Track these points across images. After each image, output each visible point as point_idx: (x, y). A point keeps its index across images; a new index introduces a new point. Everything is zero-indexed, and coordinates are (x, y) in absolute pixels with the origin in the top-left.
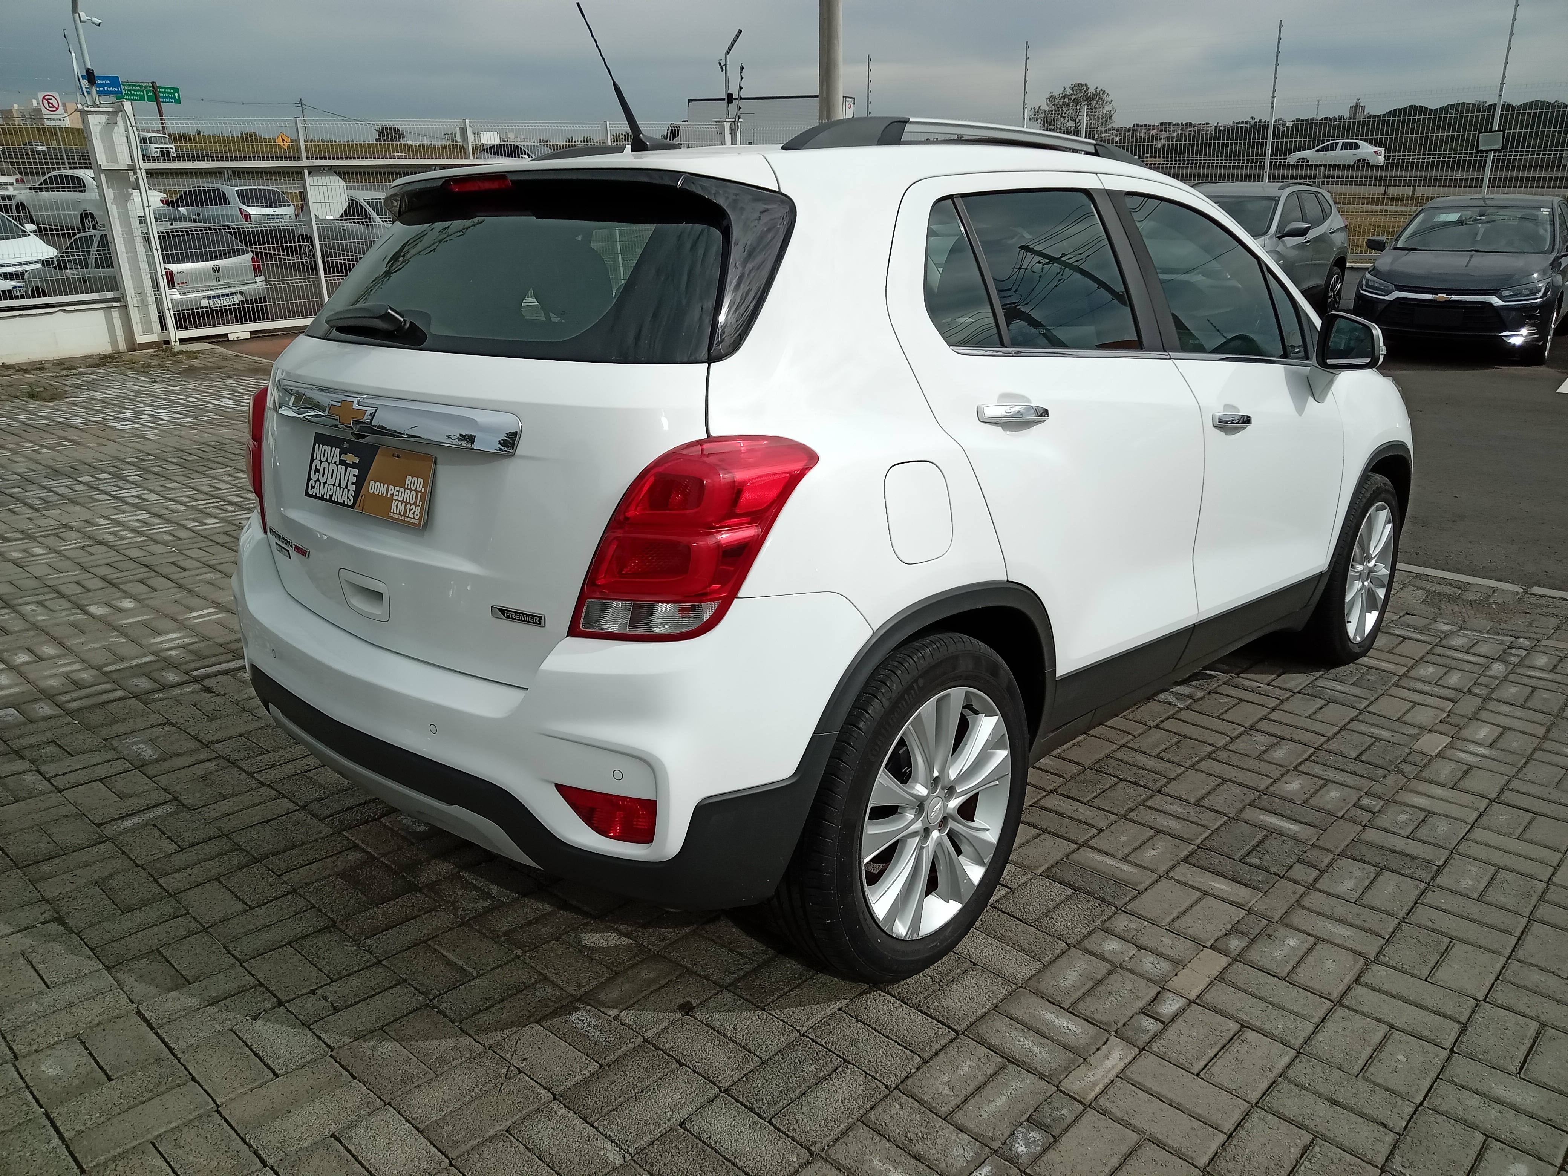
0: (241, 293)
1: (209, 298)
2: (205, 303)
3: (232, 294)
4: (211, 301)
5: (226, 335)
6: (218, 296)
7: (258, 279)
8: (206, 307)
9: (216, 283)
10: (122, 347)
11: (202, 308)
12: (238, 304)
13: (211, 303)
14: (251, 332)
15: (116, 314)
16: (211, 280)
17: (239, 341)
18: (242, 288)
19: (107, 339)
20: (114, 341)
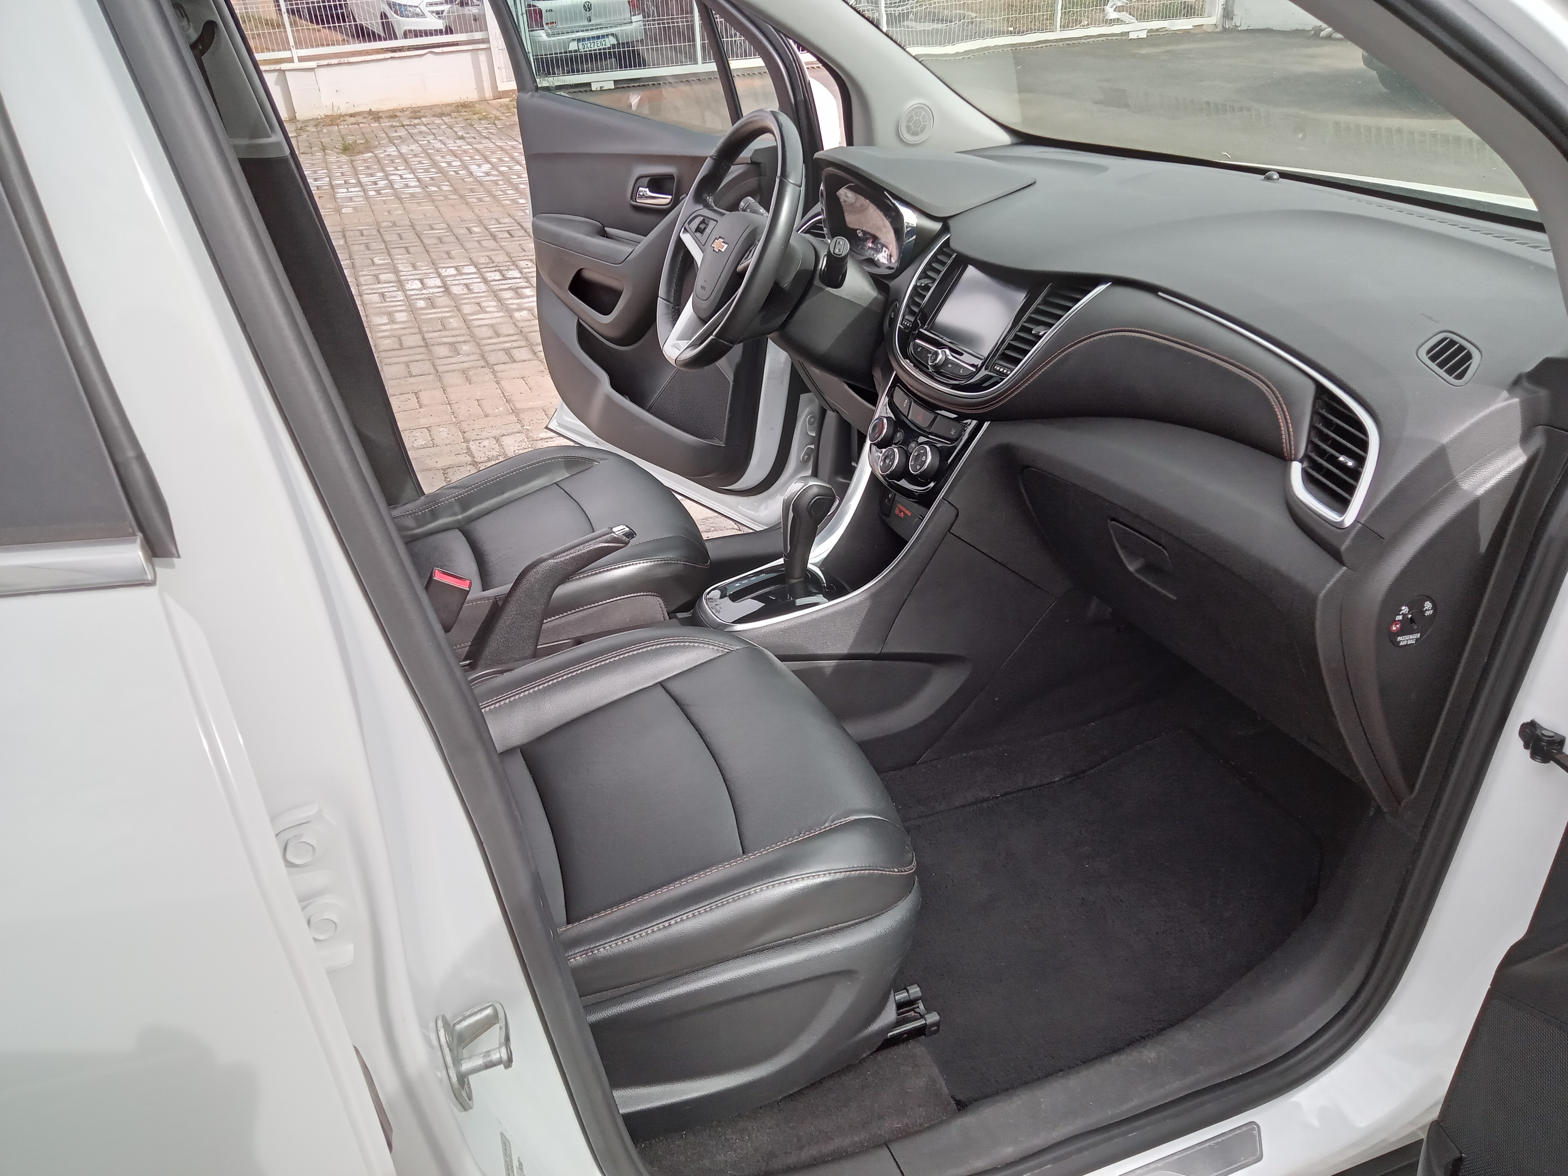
0: (612, 35)
1: (579, 40)
2: (573, 46)
3: (603, 36)
4: (580, 44)
5: (589, 84)
6: (589, 39)
7: (634, 19)
8: (575, 51)
9: (586, 23)
10: (488, 94)
11: (570, 52)
12: (609, 48)
13: (581, 47)
14: (615, 81)
15: (482, 56)
16: (581, 18)
17: (602, 90)
18: (613, 30)
19: (473, 85)
20: (480, 88)
